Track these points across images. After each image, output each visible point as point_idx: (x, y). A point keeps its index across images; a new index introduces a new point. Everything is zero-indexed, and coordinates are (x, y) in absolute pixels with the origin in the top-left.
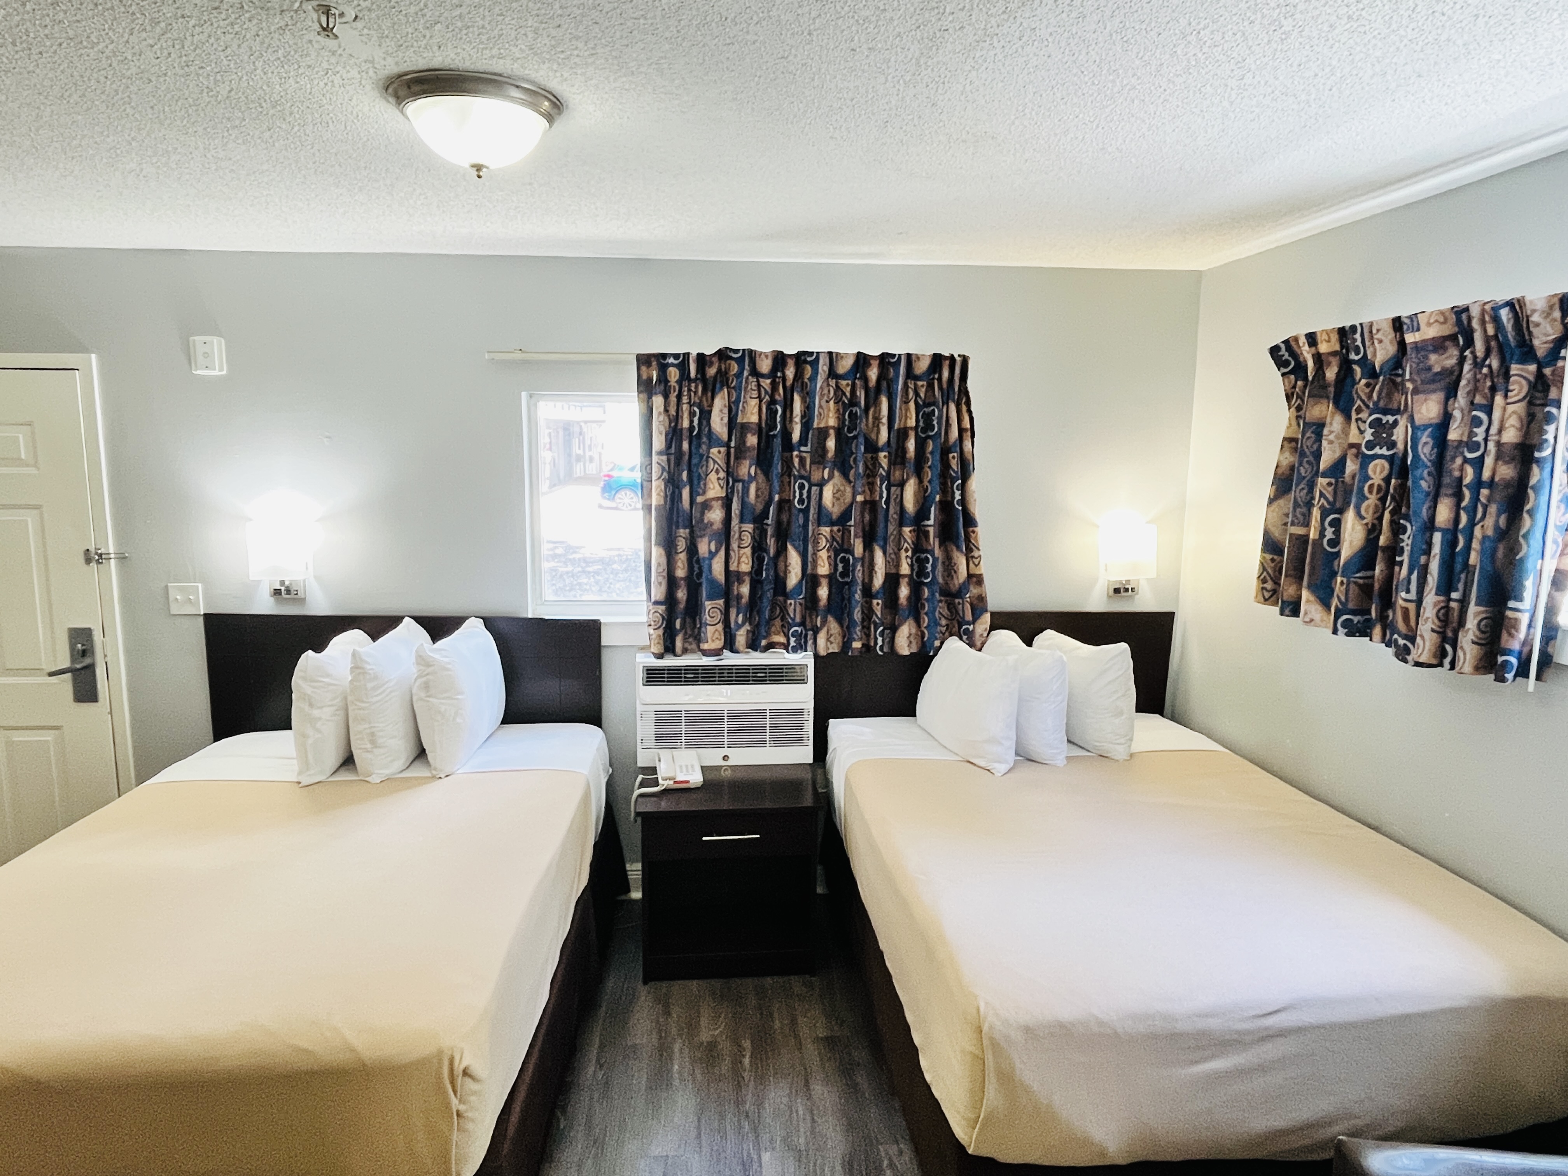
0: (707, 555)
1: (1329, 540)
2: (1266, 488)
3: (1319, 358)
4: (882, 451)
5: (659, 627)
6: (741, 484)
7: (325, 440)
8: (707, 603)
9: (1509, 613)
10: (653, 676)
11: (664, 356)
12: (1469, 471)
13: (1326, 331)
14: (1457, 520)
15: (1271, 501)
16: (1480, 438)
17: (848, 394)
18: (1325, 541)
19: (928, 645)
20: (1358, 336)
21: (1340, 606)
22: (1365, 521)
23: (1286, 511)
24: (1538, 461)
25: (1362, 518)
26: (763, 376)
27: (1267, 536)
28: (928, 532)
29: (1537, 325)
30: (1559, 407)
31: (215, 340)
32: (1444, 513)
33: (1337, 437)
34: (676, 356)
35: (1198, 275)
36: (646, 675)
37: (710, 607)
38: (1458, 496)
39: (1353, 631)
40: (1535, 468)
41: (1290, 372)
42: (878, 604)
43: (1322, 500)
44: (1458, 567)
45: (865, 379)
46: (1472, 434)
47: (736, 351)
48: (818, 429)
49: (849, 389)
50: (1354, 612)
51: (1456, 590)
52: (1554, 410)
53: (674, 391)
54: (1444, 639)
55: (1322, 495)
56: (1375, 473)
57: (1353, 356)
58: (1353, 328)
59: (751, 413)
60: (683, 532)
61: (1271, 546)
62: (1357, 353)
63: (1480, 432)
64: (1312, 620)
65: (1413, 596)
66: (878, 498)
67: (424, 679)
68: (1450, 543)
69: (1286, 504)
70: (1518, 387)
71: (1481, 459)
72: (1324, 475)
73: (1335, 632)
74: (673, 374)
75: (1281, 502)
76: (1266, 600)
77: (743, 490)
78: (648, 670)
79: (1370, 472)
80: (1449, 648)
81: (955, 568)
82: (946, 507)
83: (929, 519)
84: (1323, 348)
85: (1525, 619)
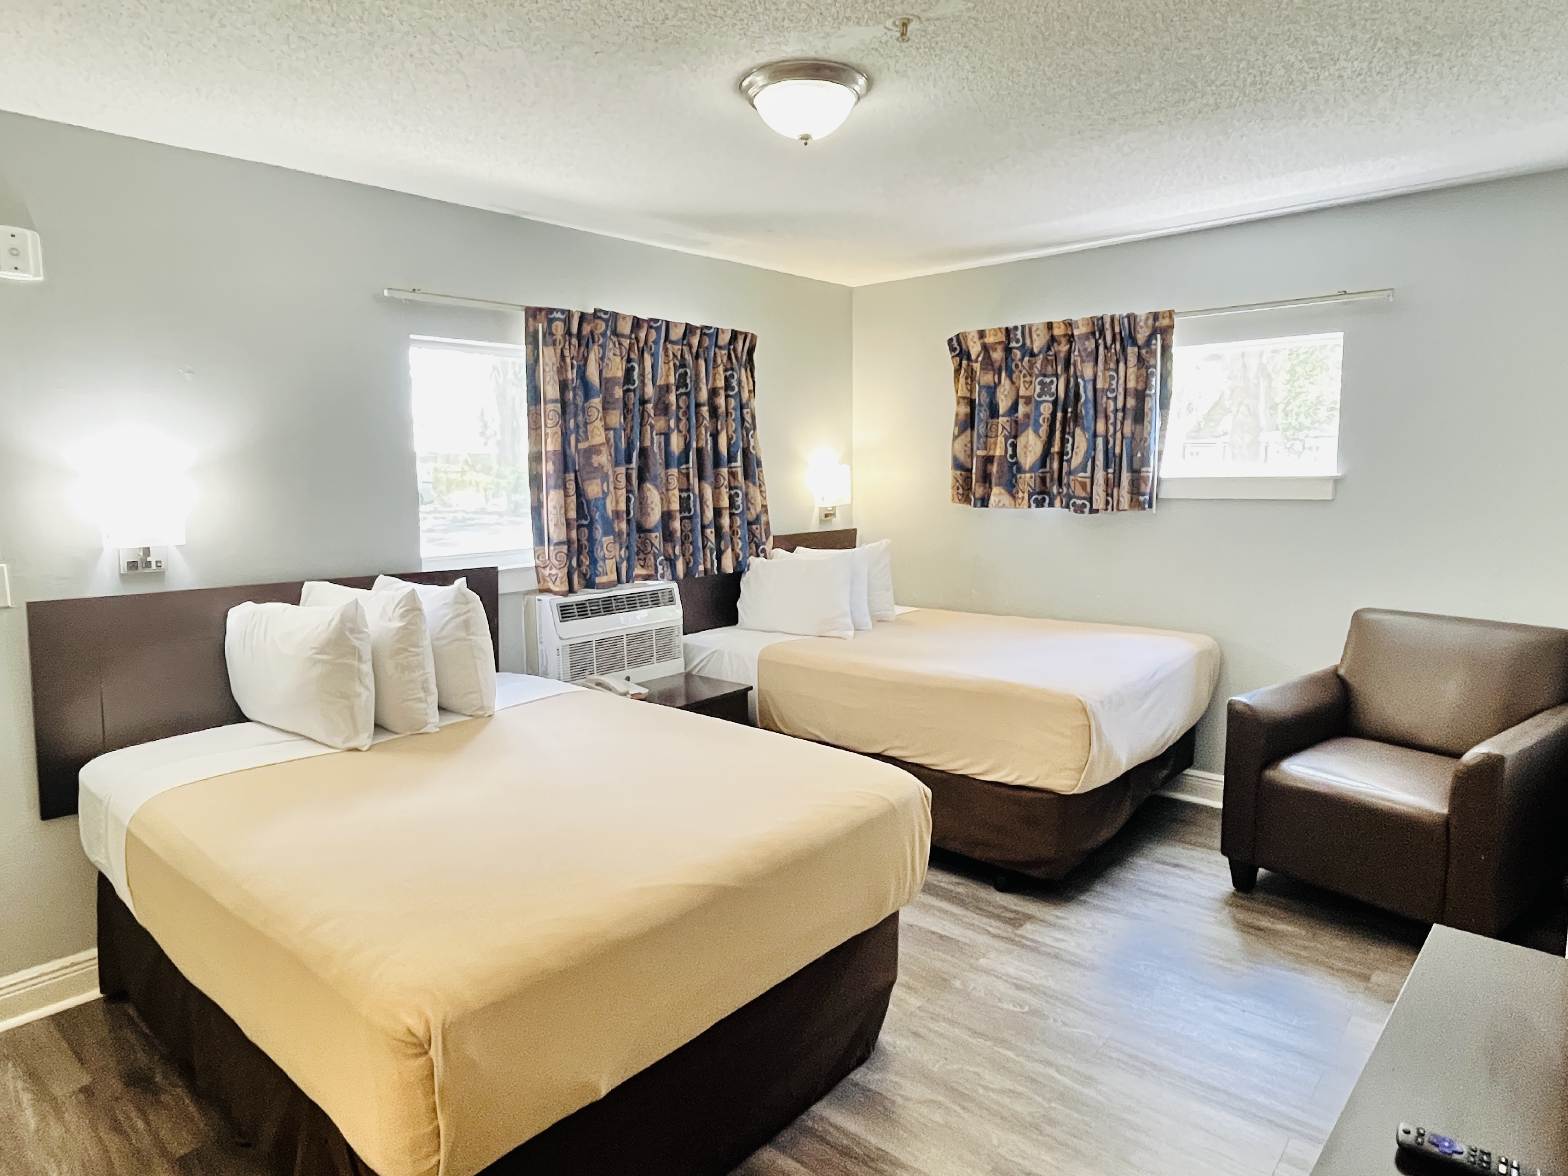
0: (601, 495)
1: (1010, 455)
2: (951, 429)
3: (985, 348)
4: (704, 405)
5: (563, 567)
6: (612, 432)
7: (187, 375)
8: (604, 539)
9: (1142, 474)
10: (566, 613)
11: (551, 310)
12: (1111, 403)
13: (993, 329)
14: (1107, 431)
15: (955, 438)
16: (1114, 386)
17: (679, 357)
18: (1008, 456)
19: (743, 563)
20: (1019, 333)
21: (1031, 491)
22: (1042, 439)
23: (966, 443)
24: (1150, 396)
25: (1040, 437)
26: (623, 336)
27: (955, 459)
28: (737, 472)
29: (1142, 327)
30: (1156, 369)
31: (28, 233)
32: (1101, 427)
33: (1009, 392)
34: (563, 312)
35: (850, 291)
36: (560, 613)
37: (608, 542)
38: (1107, 418)
39: (1040, 504)
40: (1147, 399)
41: (957, 356)
42: (711, 532)
43: (1005, 431)
44: (1110, 455)
45: (690, 347)
46: (1111, 384)
47: (606, 313)
48: (659, 385)
49: (680, 352)
50: (1039, 494)
51: (1111, 468)
52: (1154, 370)
53: (560, 344)
54: (1107, 495)
55: (1004, 428)
56: (1044, 411)
57: (1013, 344)
58: (1016, 328)
59: (617, 370)
60: (572, 476)
61: (958, 465)
62: (1018, 341)
63: (1114, 382)
64: (1004, 505)
65: (1089, 474)
66: (704, 445)
67: (463, 617)
68: (1106, 442)
69: (965, 437)
70: (1132, 360)
71: (1116, 397)
72: (1003, 416)
73: (1030, 507)
74: (559, 328)
75: (963, 437)
76: (960, 500)
77: (615, 437)
78: (561, 607)
79: (1042, 411)
80: (1110, 499)
81: (753, 501)
82: (746, 452)
83: (736, 461)
84: (990, 339)
85: (1151, 475)
